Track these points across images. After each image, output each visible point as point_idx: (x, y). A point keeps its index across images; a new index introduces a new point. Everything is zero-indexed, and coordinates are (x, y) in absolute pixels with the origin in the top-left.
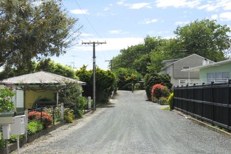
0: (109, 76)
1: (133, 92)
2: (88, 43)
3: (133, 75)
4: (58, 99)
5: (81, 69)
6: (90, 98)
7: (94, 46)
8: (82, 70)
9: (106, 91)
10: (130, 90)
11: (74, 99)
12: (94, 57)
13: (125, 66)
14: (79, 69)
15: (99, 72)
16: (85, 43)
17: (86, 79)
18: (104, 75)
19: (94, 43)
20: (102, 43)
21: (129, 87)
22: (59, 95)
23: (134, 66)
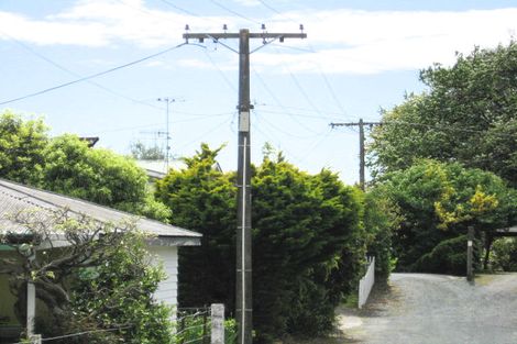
0: (330, 203)
1: (470, 279)
2: (216, 37)
3: (479, 196)
4: (31, 312)
5: (190, 164)
6: (218, 309)
7: (244, 51)
8: (195, 170)
9: (318, 278)
10: (459, 270)
11: (115, 314)
12: (245, 105)
13: (442, 153)
14: (180, 168)
15: (276, 179)
16: (201, 37)
17: (209, 217)
18: (299, 198)
19: (244, 37)
20: (282, 37)
21: (453, 257)
22: (38, 296)
23: (490, 150)
